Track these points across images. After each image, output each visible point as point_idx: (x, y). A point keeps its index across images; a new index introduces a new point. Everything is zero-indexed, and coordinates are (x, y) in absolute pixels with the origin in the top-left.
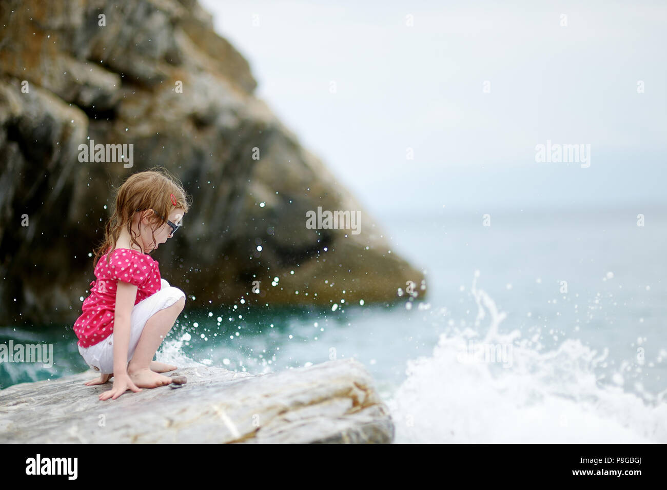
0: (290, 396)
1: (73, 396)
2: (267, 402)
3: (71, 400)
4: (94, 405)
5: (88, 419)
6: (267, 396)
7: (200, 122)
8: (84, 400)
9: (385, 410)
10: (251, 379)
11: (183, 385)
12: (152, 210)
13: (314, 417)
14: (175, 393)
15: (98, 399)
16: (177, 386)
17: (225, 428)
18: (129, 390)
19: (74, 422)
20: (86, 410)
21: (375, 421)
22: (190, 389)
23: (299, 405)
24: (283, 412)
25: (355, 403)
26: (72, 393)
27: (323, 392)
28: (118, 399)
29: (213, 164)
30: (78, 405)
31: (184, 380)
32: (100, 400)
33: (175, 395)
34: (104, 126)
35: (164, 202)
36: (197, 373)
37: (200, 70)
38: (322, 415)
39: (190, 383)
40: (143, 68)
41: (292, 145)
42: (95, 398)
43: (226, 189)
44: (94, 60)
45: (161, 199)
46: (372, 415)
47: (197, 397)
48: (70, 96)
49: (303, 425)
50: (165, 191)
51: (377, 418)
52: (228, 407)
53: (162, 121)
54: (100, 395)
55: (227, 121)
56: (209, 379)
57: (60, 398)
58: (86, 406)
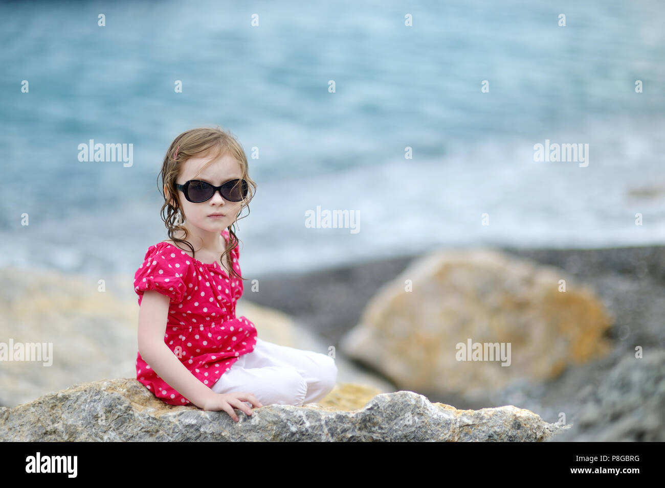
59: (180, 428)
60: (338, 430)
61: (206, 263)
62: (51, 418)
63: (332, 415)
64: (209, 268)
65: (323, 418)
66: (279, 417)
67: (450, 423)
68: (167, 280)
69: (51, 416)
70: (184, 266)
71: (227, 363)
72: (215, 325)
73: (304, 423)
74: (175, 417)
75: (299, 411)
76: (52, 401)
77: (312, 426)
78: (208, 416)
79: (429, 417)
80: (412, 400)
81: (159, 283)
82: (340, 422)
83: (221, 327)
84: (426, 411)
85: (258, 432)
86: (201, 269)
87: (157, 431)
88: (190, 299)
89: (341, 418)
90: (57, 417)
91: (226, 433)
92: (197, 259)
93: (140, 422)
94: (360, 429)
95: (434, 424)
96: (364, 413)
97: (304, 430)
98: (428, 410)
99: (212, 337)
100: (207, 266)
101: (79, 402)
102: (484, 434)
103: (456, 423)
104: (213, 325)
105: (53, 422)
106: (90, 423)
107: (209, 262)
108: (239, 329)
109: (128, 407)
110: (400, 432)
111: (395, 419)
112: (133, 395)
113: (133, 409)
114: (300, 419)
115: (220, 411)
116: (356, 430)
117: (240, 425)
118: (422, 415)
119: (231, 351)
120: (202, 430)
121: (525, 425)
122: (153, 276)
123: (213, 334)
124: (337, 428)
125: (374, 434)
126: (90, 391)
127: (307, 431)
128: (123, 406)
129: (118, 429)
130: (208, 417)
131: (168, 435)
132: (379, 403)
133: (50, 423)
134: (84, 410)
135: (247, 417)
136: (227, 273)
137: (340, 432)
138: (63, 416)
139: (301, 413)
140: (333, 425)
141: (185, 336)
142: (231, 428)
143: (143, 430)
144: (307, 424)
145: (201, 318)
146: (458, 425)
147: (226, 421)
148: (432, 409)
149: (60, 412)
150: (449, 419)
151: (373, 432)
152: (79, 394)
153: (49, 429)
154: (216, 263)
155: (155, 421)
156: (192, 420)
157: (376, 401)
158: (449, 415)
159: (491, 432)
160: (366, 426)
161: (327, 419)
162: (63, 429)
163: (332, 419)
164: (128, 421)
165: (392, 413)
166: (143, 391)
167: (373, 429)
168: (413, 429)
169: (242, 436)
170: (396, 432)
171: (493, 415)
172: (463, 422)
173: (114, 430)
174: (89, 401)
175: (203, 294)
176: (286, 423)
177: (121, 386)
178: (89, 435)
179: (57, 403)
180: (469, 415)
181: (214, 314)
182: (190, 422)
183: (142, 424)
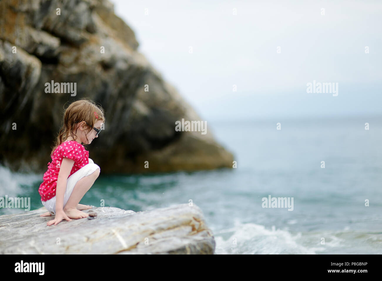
0: (156, 225)
1: (32, 223)
2: (143, 228)
3: (30, 225)
4: (44, 228)
5: (41, 236)
6: (143, 224)
7: (106, 66)
8: (38, 225)
9: (210, 233)
10: (133, 215)
11: (95, 217)
12: (84, 121)
13: (170, 236)
14: (91, 222)
15: (46, 225)
16: (92, 218)
17: (119, 243)
18: (64, 220)
19: (32, 238)
20: (39, 231)
21: (204, 239)
22: (99, 220)
23: (161, 229)
24: (152, 234)
25: (193, 229)
26: (32, 221)
27: (175, 222)
28: (58, 225)
29: (113, 90)
30: (35, 228)
31: (96, 215)
32: (48, 225)
33: (90, 223)
34: (50, 68)
35: (91, 117)
36: (103, 210)
37: (106, 36)
38: (175, 236)
39: (99, 216)
40: (74, 34)
41: (158, 80)
42: (45, 224)
43: (120, 104)
44: (46, 29)
45: (89, 115)
46: (203, 236)
47: (103, 224)
48: (32, 50)
49: (164, 241)
50: (91, 110)
51: (206, 238)
52: (121, 230)
53: (84, 65)
54: (47, 223)
55: (121, 65)
56: (110, 214)
57: (25, 224)
58: (39, 228)
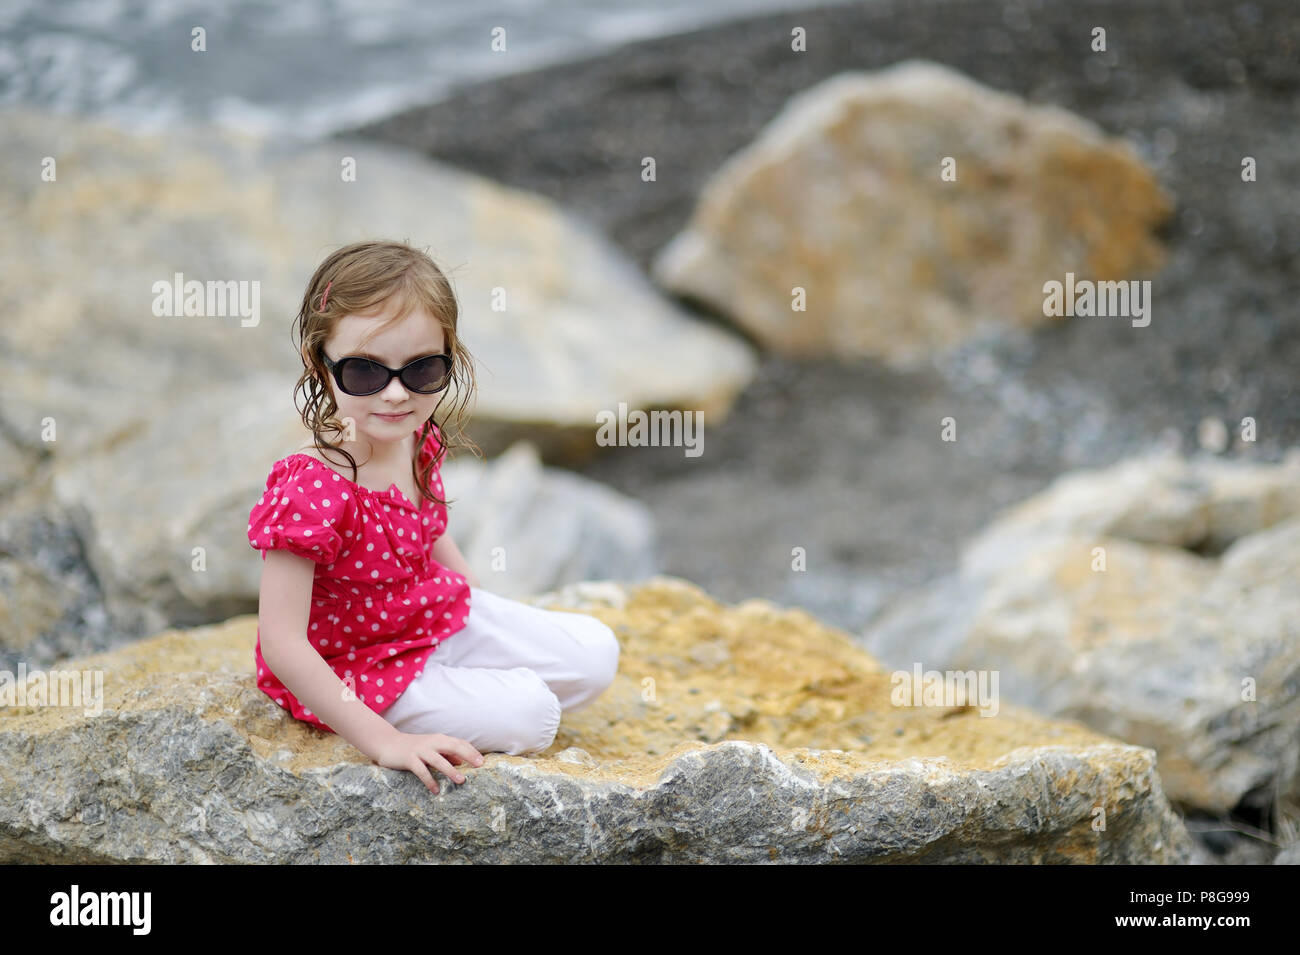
59: (338, 800)
60: (614, 820)
61: (375, 490)
62: (109, 755)
63: (602, 793)
64: (382, 498)
65: (587, 797)
66: (509, 790)
67: (812, 797)
68: (308, 533)
69: (108, 751)
70: (338, 503)
71: (418, 660)
72: (393, 596)
73: (553, 804)
74: (327, 776)
75: (545, 782)
76: (109, 727)
77: (568, 811)
78: (385, 779)
79: (775, 786)
80: (745, 759)
81: (294, 539)
82: (617, 805)
83: (404, 599)
84: (770, 777)
85: (474, 813)
86: (367, 503)
87: (297, 797)
88: (348, 556)
89: (618, 799)
90: (119, 755)
91: (417, 812)
92: (360, 484)
93: (267, 779)
94: (652, 817)
95: (783, 798)
96: (658, 792)
97: (554, 816)
98: (773, 774)
99: (388, 617)
100: (378, 495)
101: (156, 732)
102: (871, 815)
103: (821, 797)
104: (390, 598)
105: (114, 763)
106: (179, 774)
107: (381, 488)
108: (436, 598)
109: (245, 749)
110: (722, 818)
111: (714, 795)
112: (252, 718)
113: (253, 753)
114: (547, 797)
115: (405, 771)
116: (645, 819)
117: (441, 800)
118: (762, 784)
119: (425, 635)
120: (375, 805)
121: (944, 798)
122: (283, 524)
123: (390, 614)
124: (612, 816)
125: (678, 824)
126: (176, 712)
127: (559, 818)
128: (236, 747)
129: (227, 789)
130: (386, 781)
131: (316, 809)
132: (685, 773)
133: (108, 766)
134: (167, 748)
135: (453, 786)
136: (415, 503)
137: (616, 823)
138: (130, 755)
139: (548, 786)
140: (604, 812)
141: (339, 616)
142: (425, 802)
143: (272, 793)
144: (560, 807)
145: (368, 587)
146: (825, 799)
147: (417, 788)
148: (780, 772)
149: (125, 747)
150: (810, 790)
151: (676, 821)
152: (156, 715)
153: (105, 777)
154: (393, 487)
155: (291, 781)
156: (357, 787)
157: (681, 770)
158: (810, 781)
159: (883, 813)
160: (662, 812)
161: (593, 801)
162: (130, 781)
163: (603, 801)
164: (245, 773)
165: (708, 787)
166: (270, 709)
167: (675, 815)
168: (747, 810)
169: (445, 818)
170: (716, 817)
171: (888, 782)
172: (835, 794)
173: (221, 791)
174: (174, 731)
175: (370, 547)
176: (522, 803)
177: (231, 700)
178: (176, 796)
179: (119, 730)
180: (846, 780)
181: (390, 580)
182: (354, 791)
183: (268, 782)
